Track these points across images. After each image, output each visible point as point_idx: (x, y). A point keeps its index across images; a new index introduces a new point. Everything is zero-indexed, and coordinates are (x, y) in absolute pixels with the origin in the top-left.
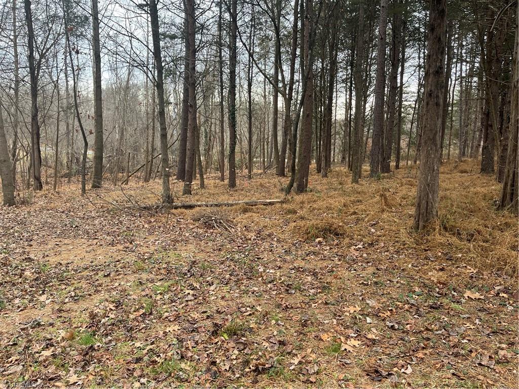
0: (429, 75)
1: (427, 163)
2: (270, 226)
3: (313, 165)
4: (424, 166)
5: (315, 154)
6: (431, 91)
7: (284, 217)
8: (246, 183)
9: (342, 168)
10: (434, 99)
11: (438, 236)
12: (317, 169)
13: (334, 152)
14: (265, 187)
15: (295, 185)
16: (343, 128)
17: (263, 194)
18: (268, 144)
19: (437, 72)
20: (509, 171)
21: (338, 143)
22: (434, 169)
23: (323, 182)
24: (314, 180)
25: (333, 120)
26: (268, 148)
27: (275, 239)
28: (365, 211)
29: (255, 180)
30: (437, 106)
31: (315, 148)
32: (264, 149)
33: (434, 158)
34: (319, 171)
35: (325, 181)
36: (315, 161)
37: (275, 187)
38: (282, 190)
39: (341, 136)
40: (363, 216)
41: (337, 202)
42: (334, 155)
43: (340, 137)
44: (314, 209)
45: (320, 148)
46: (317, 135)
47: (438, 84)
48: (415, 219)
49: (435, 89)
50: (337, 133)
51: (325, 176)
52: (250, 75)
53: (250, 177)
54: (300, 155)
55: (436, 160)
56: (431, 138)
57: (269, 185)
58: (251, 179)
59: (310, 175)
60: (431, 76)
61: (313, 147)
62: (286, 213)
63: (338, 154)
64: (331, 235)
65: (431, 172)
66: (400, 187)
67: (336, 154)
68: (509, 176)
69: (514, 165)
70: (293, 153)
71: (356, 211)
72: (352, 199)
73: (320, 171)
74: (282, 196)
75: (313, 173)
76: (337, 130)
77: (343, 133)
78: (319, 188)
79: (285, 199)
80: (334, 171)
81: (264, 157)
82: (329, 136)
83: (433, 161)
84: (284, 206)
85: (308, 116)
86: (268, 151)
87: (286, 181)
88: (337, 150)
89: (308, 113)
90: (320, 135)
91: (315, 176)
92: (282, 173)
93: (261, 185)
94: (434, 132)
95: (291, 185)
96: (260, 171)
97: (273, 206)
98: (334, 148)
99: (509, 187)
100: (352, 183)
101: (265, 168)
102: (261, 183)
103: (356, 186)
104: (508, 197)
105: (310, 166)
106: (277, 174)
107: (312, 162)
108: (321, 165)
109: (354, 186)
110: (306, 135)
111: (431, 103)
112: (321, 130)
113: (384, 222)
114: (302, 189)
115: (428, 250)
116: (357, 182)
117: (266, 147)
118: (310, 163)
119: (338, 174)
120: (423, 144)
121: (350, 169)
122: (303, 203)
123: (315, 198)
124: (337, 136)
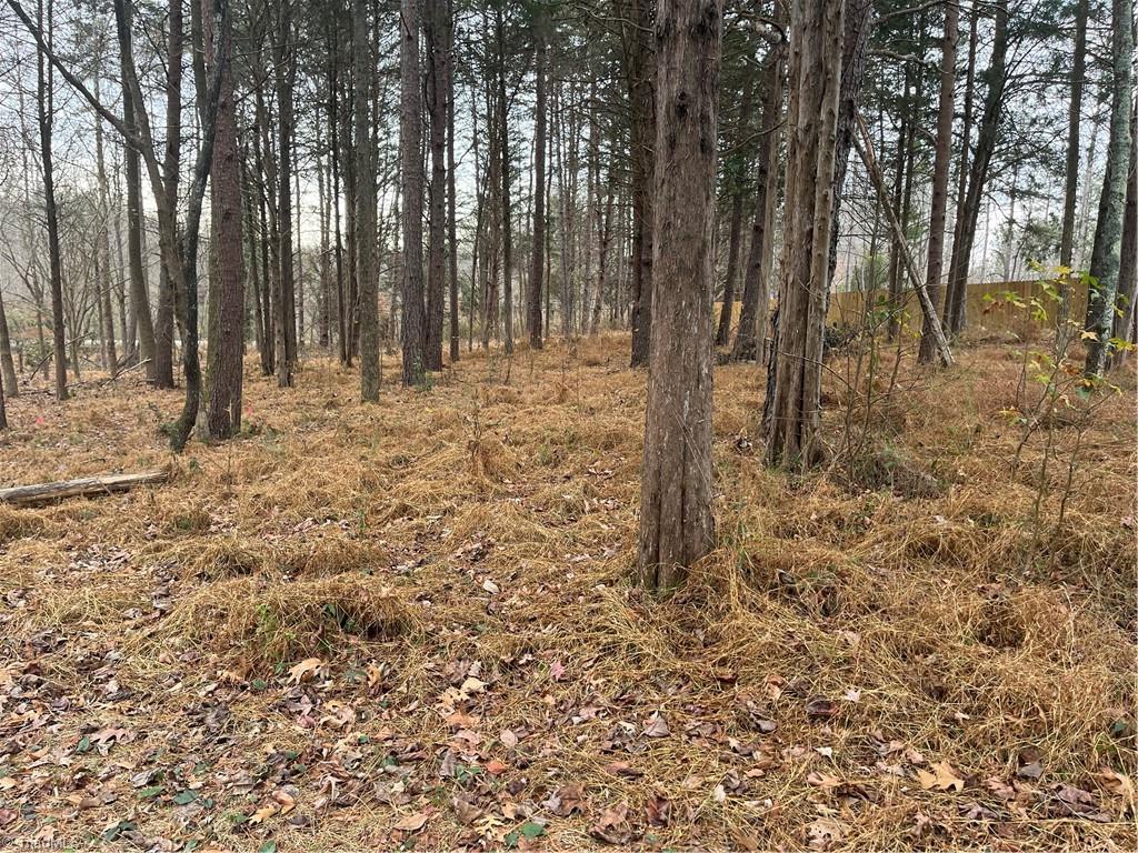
0: (676, 39)
1: (678, 353)
2: (96, 613)
3: (252, 354)
4: (670, 363)
5: (253, 327)
6: (683, 96)
7: (158, 549)
8: (46, 415)
9: (325, 361)
10: (694, 125)
11: (744, 618)
12: (264, 365)
13: (302, 321)
14: (109, 425)
15: (201, 418)
16: (319, 268)
17: (98, 451)
18: (122, 301)
19: (702, 28)
20: (788, 367)
21: (308, 299)
22: (700, 374)
23: (283, 399)
24: (260, 398)
25: (294, 246)
26: (123, 313)
27: (112, 686)
28: (435, 499)
29: (78, 404)
30: (703, 151)
31: (253, 312)
32: (109, 314)
33: (699, 337)
34: (268, 368)
35: (287, 396)
36: (254, 343)
37: (142, 421)
38: (164, 432)
39: (315, 285)
40: (433, 518)
41: (341, 472)
42: (301, 328)
43: (312, 288)
44: (269, 505)
45: (267, 311)
46: (256, 278)
47: (704, 74)
48: (646, 547)
49: (695, 92)
50: (305, 278)
51: (288, 382)
52: (46, 106)
53: (64, 394)
54: (212, 329)
55: (704, 342)
56: (689, 264)
57: (122, 416)
58: (68, 397)
59: (245, 382)
60: (683, 42)
61: (248, 310)
62: (169, 530)
63: (312, 326)
64: (353, 640)
65: (693, 383)
66: (483, 407)
67: (305, 328)
68: (788, 379)
69: (801, 350)
70: (188, 322)
71: (408, 502)
72: (382, 455)
73: (273, 372)
74: (163, 454)
75: (254, 376)
76: (304, 270)
77: (319, 278)
78: (275, 419)
79: (169, 467)
80: (308, 370)
81: (112, 337)
82: (288, 283)
83: (698, 346)
84: (164, 496)
85: (227, 216)
86: (123, 320)
87: (173, 403)
88: (308, 319)
89: (226, 207)
90: (266, 279)
91: (261, 384)
92: (164, 380)
93: (96, 420)
94: (698, 244)
95: (189, 420)
96: (100, 375)
97: (126, 497)
98: (301, 313)
99: (791, 407)
100: (363, 401)
101: (116, 366)
102: (94, 414)
103: (377, 411)
104: (790, 432)
105: (245, 358)
106: (151, 383)
107: (248, 347)
108: (272, 355)
109: (369, 408)
110: (226, 271)
111: (683, 140)
112: (265, 266)
113: (506, 540)
114: (223, 429)
115: (732, 682)
116: (375, 398)
117: (116, 309)
118: (243, 350)
119: (320, 376)
120: (662, 288)
121: (345, 363)
122: (228, 478)
123: (268, 460)
124: (306, 286)
